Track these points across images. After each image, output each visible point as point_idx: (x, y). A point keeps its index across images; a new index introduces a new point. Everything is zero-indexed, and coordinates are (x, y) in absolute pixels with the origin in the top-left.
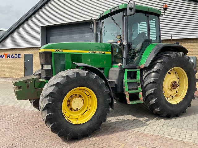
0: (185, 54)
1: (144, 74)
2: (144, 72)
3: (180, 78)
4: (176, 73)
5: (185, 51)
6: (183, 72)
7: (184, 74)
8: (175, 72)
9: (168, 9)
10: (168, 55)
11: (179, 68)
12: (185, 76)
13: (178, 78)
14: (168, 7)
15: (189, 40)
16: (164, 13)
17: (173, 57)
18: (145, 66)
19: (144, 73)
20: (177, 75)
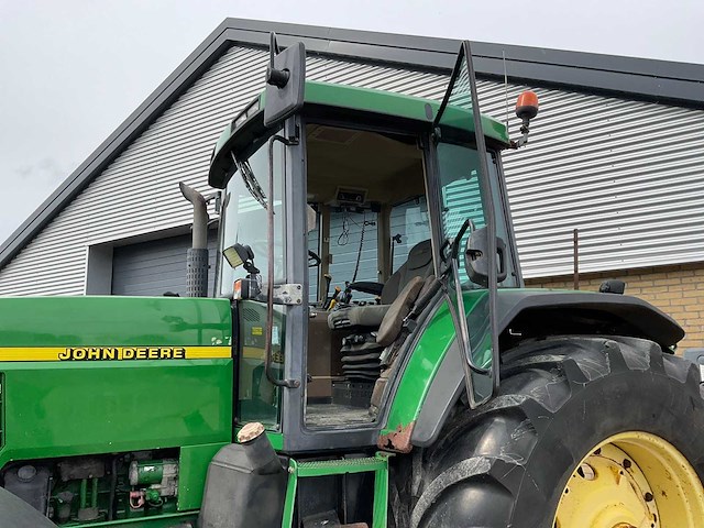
0: (666, 349)
1: (420, 492)
2: (418, 479)
3: (658, 495)
4: (626, 464)
5: (665, 333)
6: (670, 459)
7: (681, 473)
8: (620, 458)
9: (539, 116)
10: (558, 359)
11: (644, 437)
12: (686, 482)
13: (648, 497)
14: (540, 108)
15: (675, 274)
16: (520, 134)
17: (594, 374)
18: (416, 436)
19: (422, 485)
20: (637, 475)
